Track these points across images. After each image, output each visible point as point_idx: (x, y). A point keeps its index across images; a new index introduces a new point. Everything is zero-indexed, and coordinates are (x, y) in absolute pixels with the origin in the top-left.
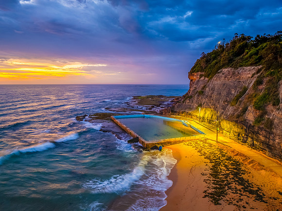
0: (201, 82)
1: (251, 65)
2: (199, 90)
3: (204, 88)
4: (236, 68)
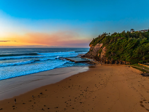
3: (93, 49)
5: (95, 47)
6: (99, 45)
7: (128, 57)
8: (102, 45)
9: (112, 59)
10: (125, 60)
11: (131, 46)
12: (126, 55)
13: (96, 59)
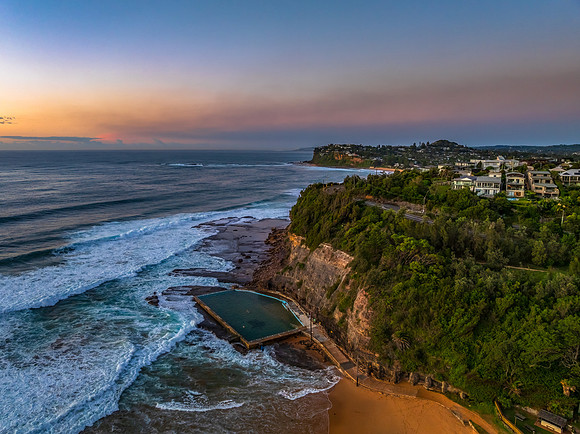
0: (302, 251)
1: (347, 252)
2: (300, 260)
3: (306, 259)
4: (335, 248)
5: (318, 259)
6: (333, 257)
7: (455, 366)
8: (344, 260)
9: (396, 363)
10: (444, 378)
11: (467, 322)
12: (450, 359)
13: (328, 331)
